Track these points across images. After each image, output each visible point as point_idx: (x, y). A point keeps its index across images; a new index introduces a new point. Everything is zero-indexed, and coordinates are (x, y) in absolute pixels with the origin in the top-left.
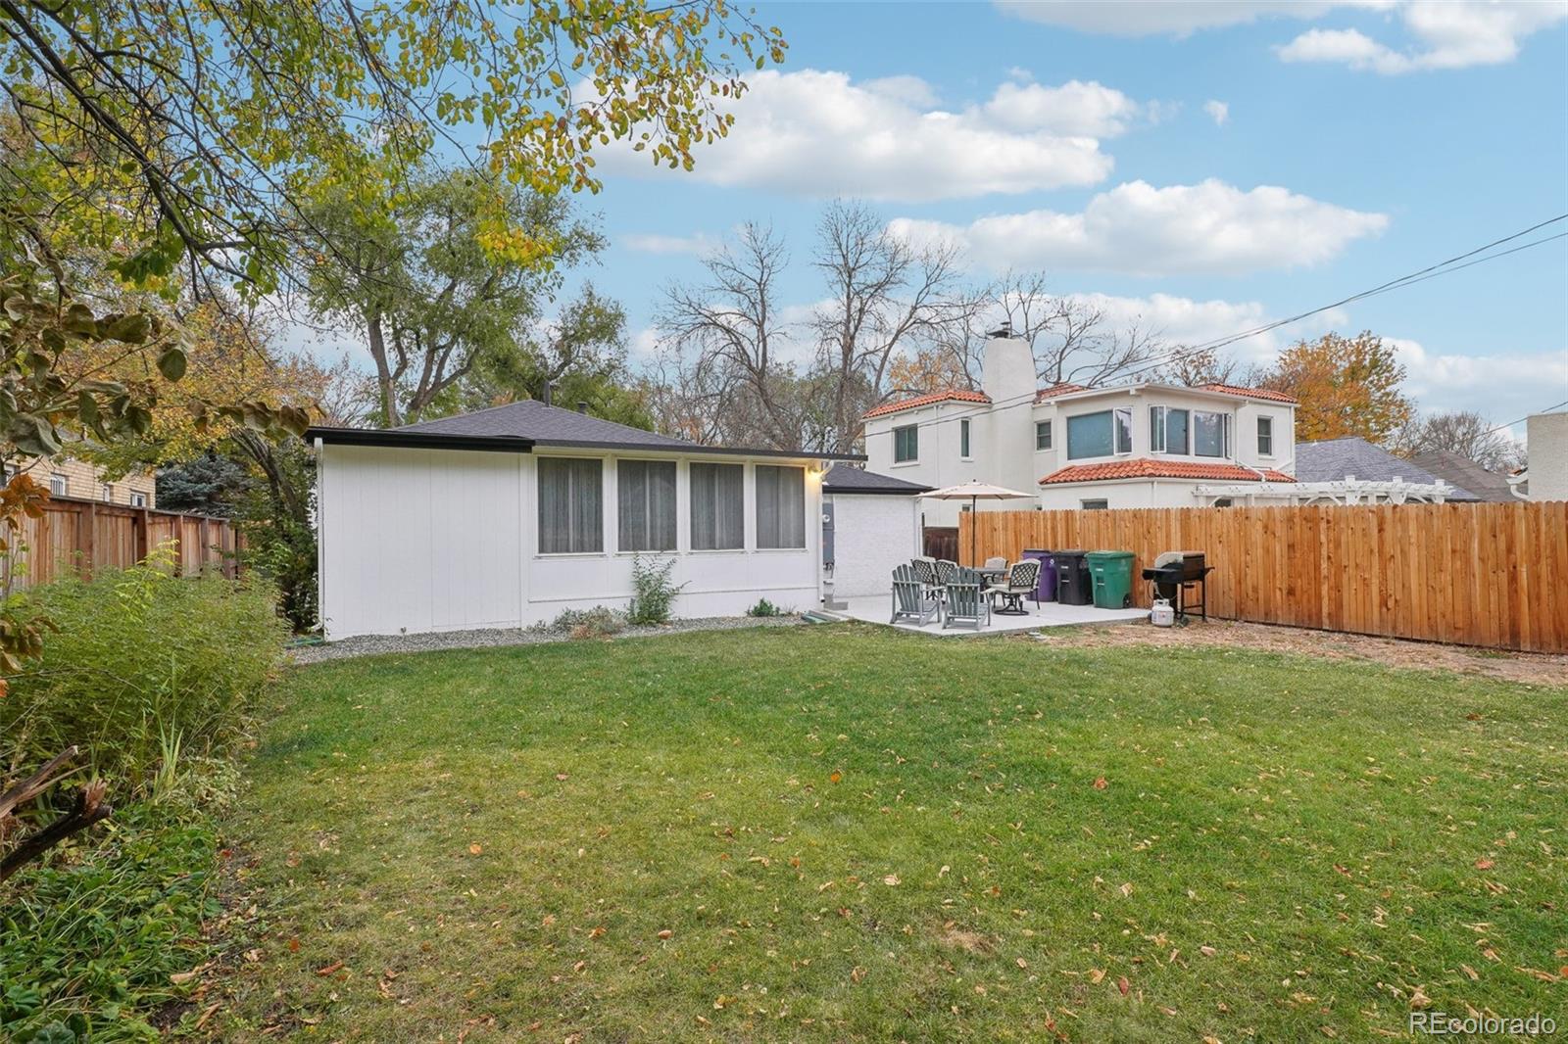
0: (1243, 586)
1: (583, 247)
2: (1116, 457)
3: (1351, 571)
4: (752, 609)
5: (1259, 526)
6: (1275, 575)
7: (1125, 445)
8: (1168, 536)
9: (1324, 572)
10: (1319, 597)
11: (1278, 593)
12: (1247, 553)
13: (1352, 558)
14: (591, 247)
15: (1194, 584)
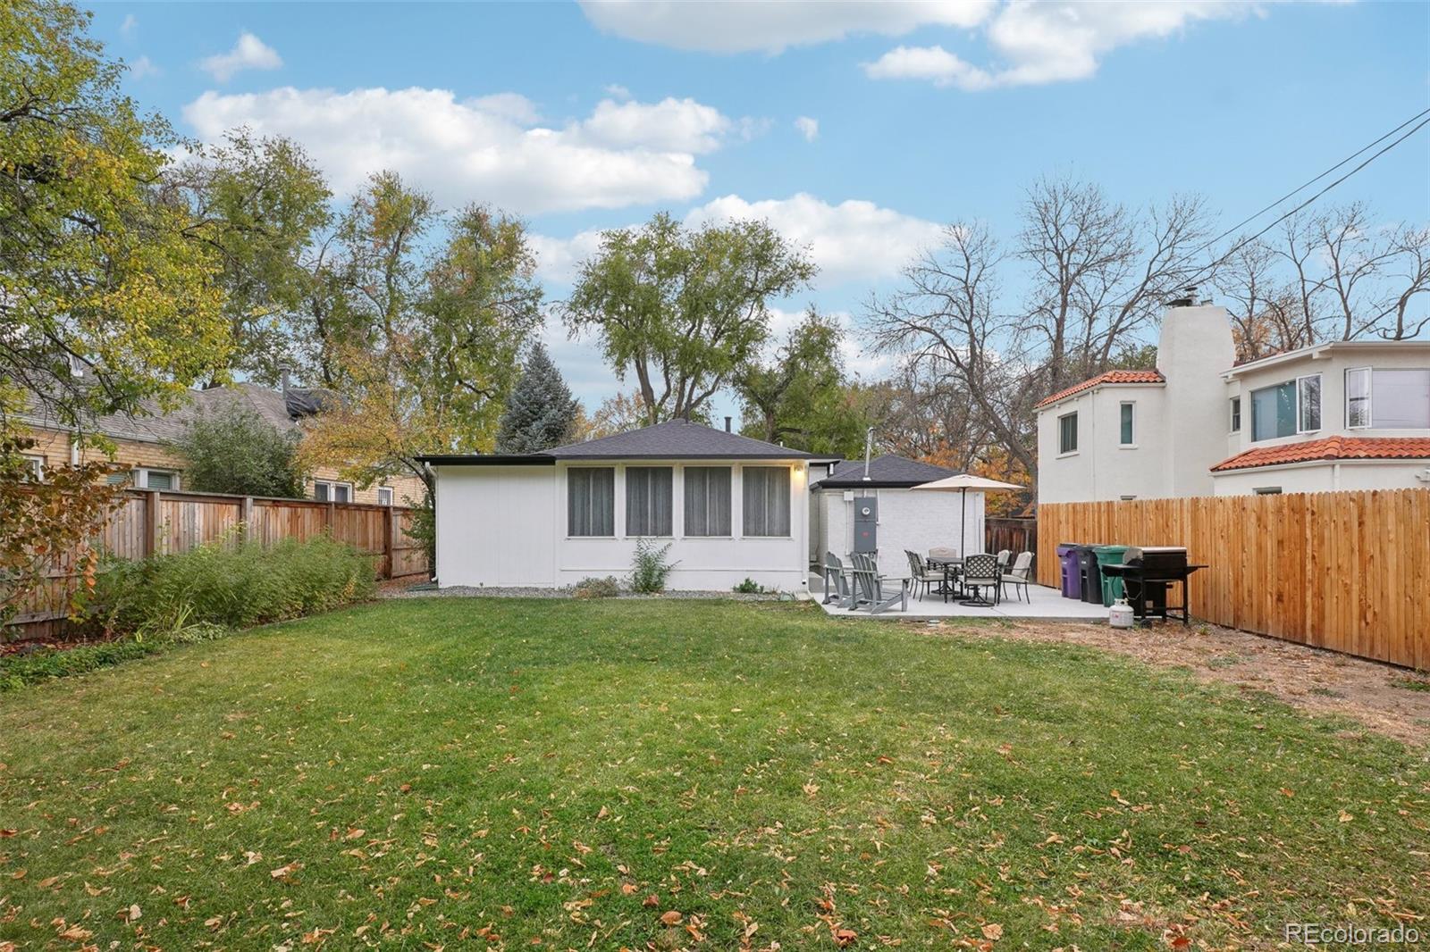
0: (1240, 589)
1: (797, 277)
2: (1301, 437)
3: (1333, 573)
4: (738, 586)
5: (1253, 519)
6: (1266, 577)
7: (1313, 423)
8: (1182, 530)
9: (1309, 574)
10: (1304, 606)
11: (1269, 597)
12: (1243, 550)
13: (1334, 556)
14: (803, 276)
15: (1174, 583)
